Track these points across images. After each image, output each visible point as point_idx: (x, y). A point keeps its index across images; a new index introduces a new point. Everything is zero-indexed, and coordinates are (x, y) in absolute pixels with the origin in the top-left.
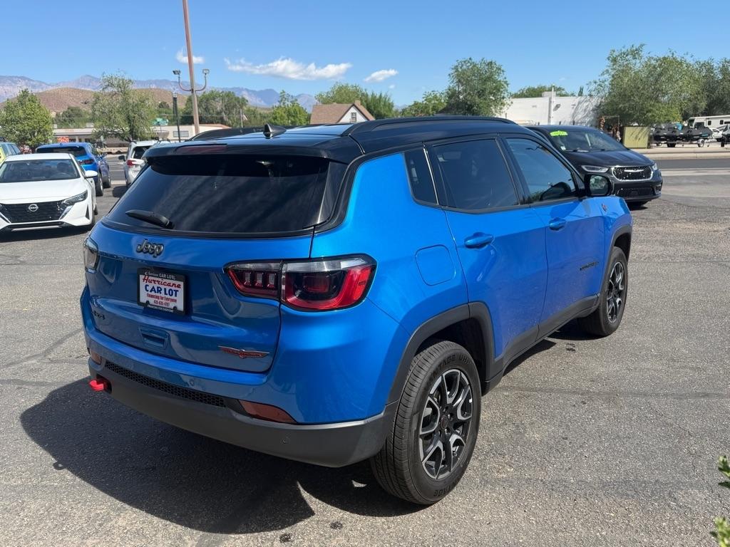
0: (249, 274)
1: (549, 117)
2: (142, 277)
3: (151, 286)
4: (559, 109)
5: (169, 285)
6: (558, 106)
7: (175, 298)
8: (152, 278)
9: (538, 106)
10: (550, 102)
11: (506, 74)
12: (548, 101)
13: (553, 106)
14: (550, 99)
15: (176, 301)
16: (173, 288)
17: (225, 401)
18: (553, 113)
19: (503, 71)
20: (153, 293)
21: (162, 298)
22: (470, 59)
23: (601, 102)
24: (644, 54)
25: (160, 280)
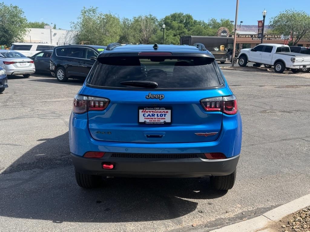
0: (209, 103)
1: (51, 40)
2: (140, 111)
3: (147, 114)
4: (56, 36)
5: (161, 112)
6: (55, 34)
7: (164, 117)
8: (148, 110)
9: (44, 33)
10: (51, 32)
11: (25, 14)
12: (50, 31)
13: (53, 34)
14: (51, 30)
15: (165, 119)
16: (163, 113)
17: (197, 155)
18: (53, 38)
19: (23, 12)
20: (149, 117)
21: (155, 119)
22: (3, 3)
23: (77, 34)
24: (98, 12)
25: (154, 110)
